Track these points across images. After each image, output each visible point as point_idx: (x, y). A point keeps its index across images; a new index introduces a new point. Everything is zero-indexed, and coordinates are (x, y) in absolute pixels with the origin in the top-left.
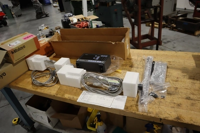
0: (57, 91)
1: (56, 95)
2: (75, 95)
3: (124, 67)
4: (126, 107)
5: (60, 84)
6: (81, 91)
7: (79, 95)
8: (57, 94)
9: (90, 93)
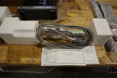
0: (8, 56)
1: (8, 63)
2: (35, 57)
3: (73, 10)
4: (100, 60)
5: (6, 44)
6: (40, 49)
7: (39, 56)
8: (9, 61)
9: (52, 50)
